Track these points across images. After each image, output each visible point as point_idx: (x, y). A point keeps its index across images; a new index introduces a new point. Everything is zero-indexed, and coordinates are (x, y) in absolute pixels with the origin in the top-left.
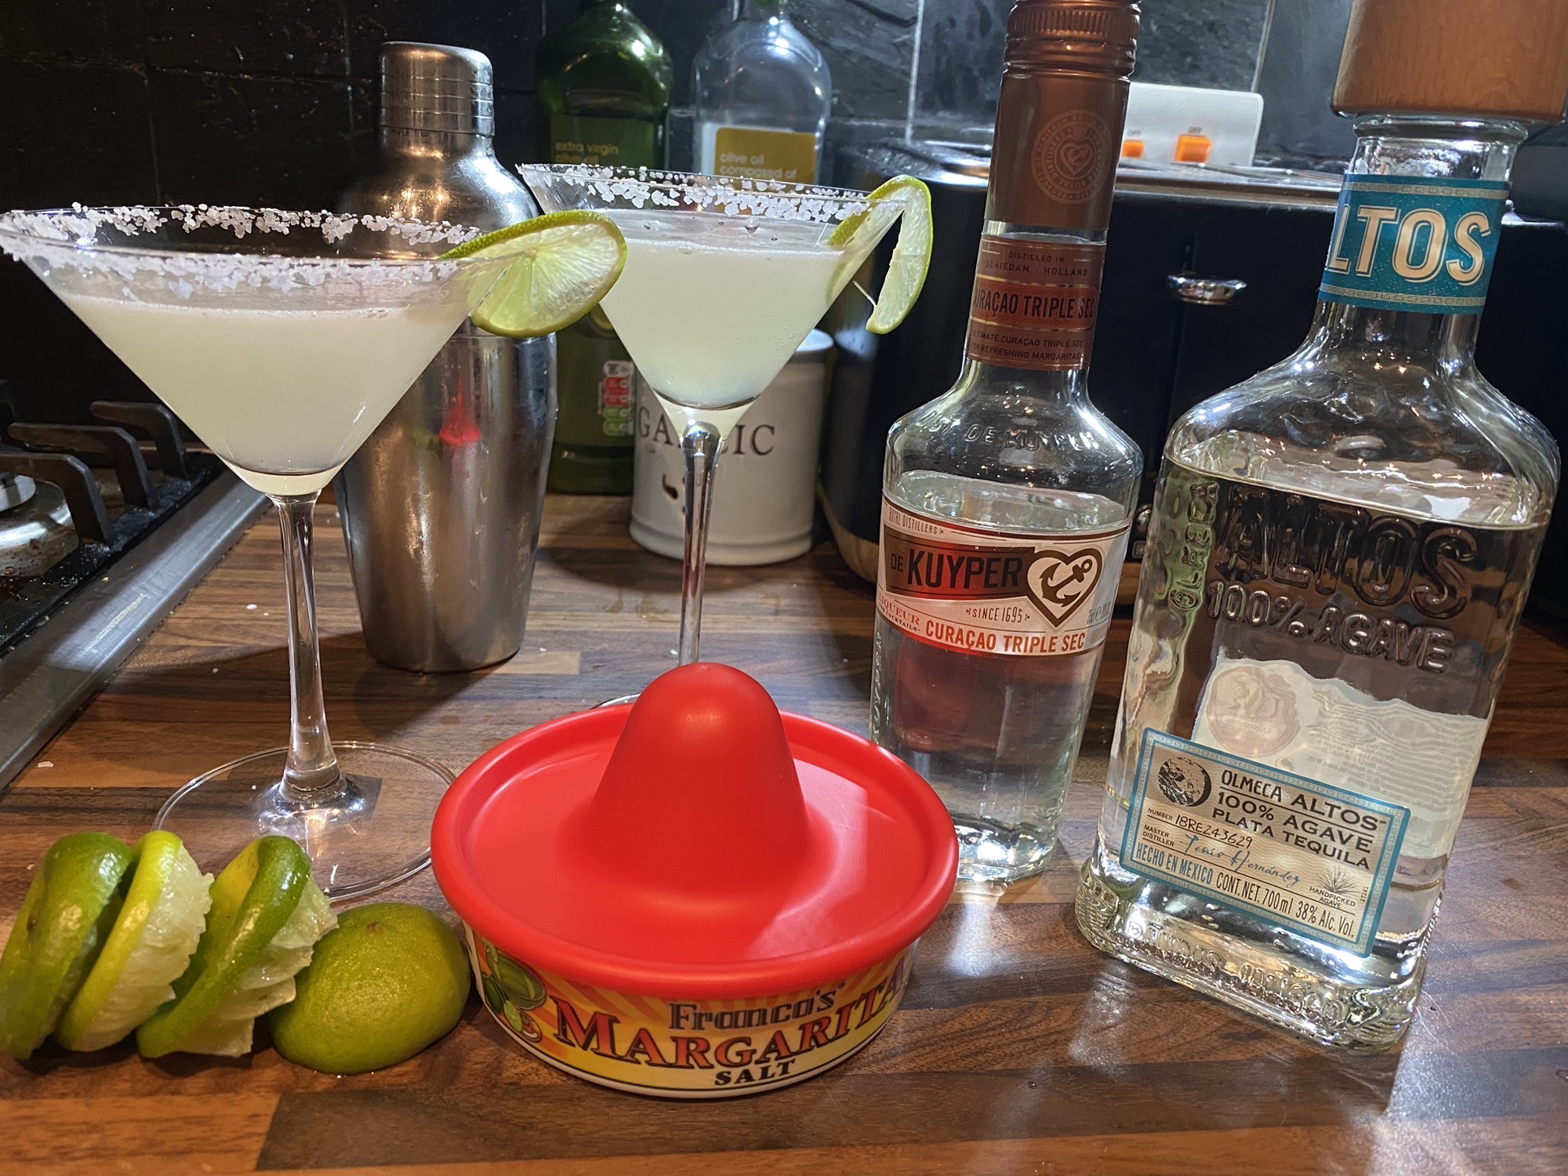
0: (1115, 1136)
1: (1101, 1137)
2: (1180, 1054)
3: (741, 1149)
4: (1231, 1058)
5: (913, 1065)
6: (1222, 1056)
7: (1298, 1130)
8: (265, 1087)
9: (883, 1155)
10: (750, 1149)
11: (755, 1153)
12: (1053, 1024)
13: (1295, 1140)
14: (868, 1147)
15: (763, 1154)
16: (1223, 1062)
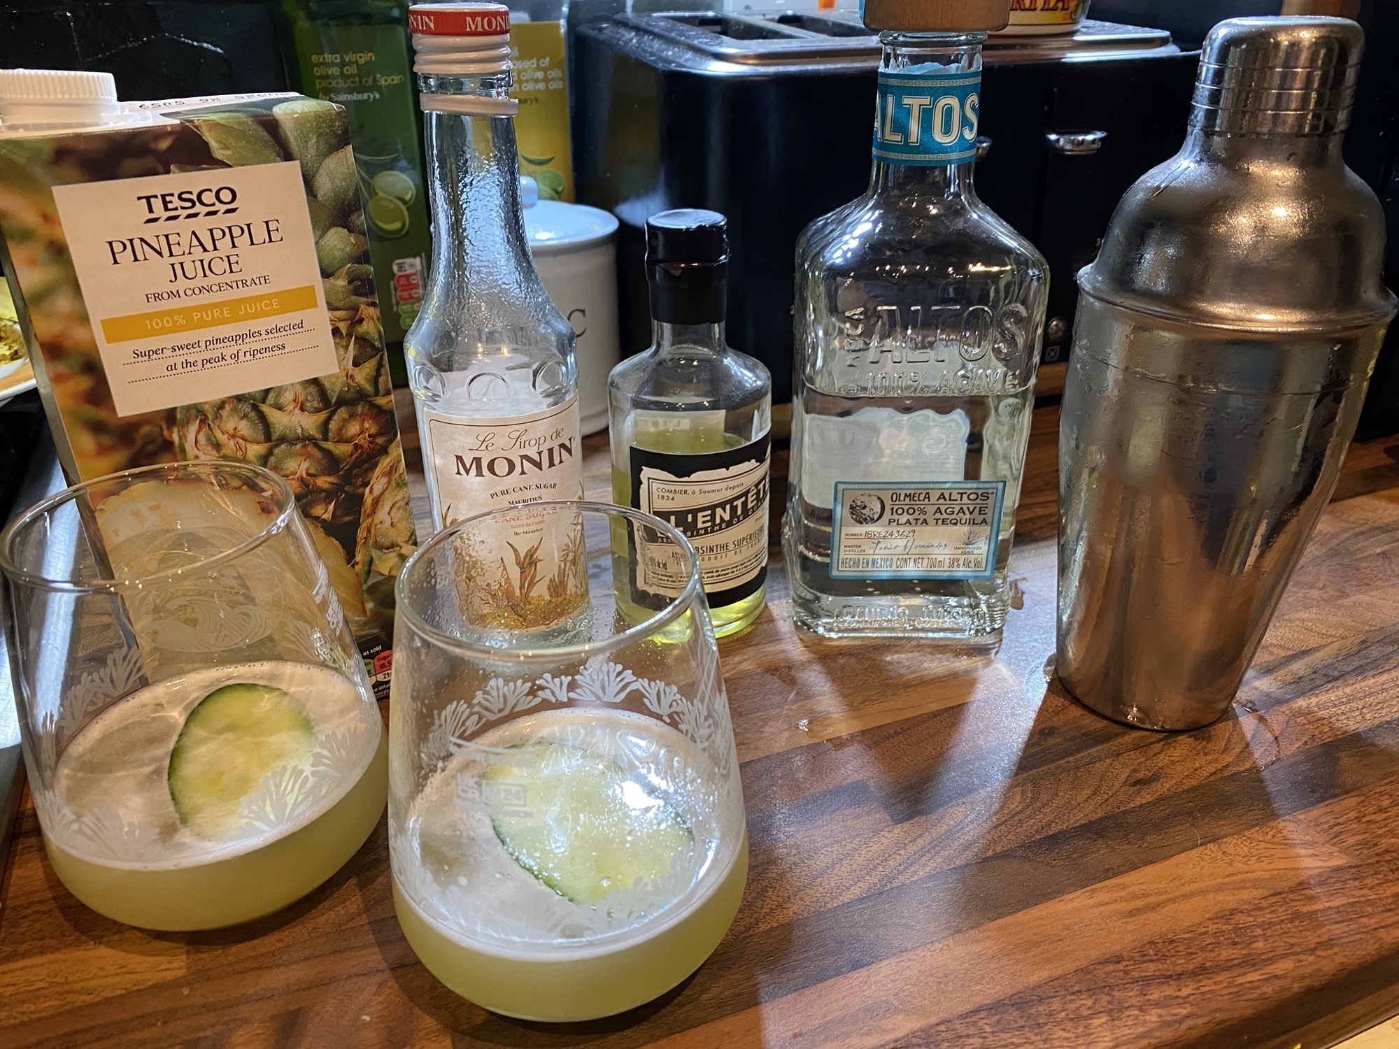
0: (1094, 886)
1: (1085, 889)
2: (1109, 808)
3: (837, 975)
4: (1144, 801)
5: (928, 869)
6: (1138, 801)
7: (1211, 846)
8: (432, 1032)
9: (942, 949)
10: (843, 973)
11: (848, 975)
12: (1012, 807)
13: (1213, 855)
14: (928, 946)
15: (855, 974)
16: (1141, 806)
